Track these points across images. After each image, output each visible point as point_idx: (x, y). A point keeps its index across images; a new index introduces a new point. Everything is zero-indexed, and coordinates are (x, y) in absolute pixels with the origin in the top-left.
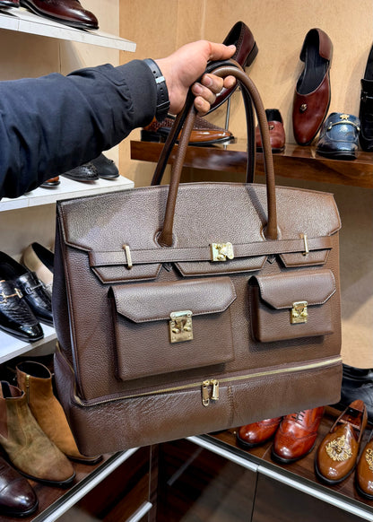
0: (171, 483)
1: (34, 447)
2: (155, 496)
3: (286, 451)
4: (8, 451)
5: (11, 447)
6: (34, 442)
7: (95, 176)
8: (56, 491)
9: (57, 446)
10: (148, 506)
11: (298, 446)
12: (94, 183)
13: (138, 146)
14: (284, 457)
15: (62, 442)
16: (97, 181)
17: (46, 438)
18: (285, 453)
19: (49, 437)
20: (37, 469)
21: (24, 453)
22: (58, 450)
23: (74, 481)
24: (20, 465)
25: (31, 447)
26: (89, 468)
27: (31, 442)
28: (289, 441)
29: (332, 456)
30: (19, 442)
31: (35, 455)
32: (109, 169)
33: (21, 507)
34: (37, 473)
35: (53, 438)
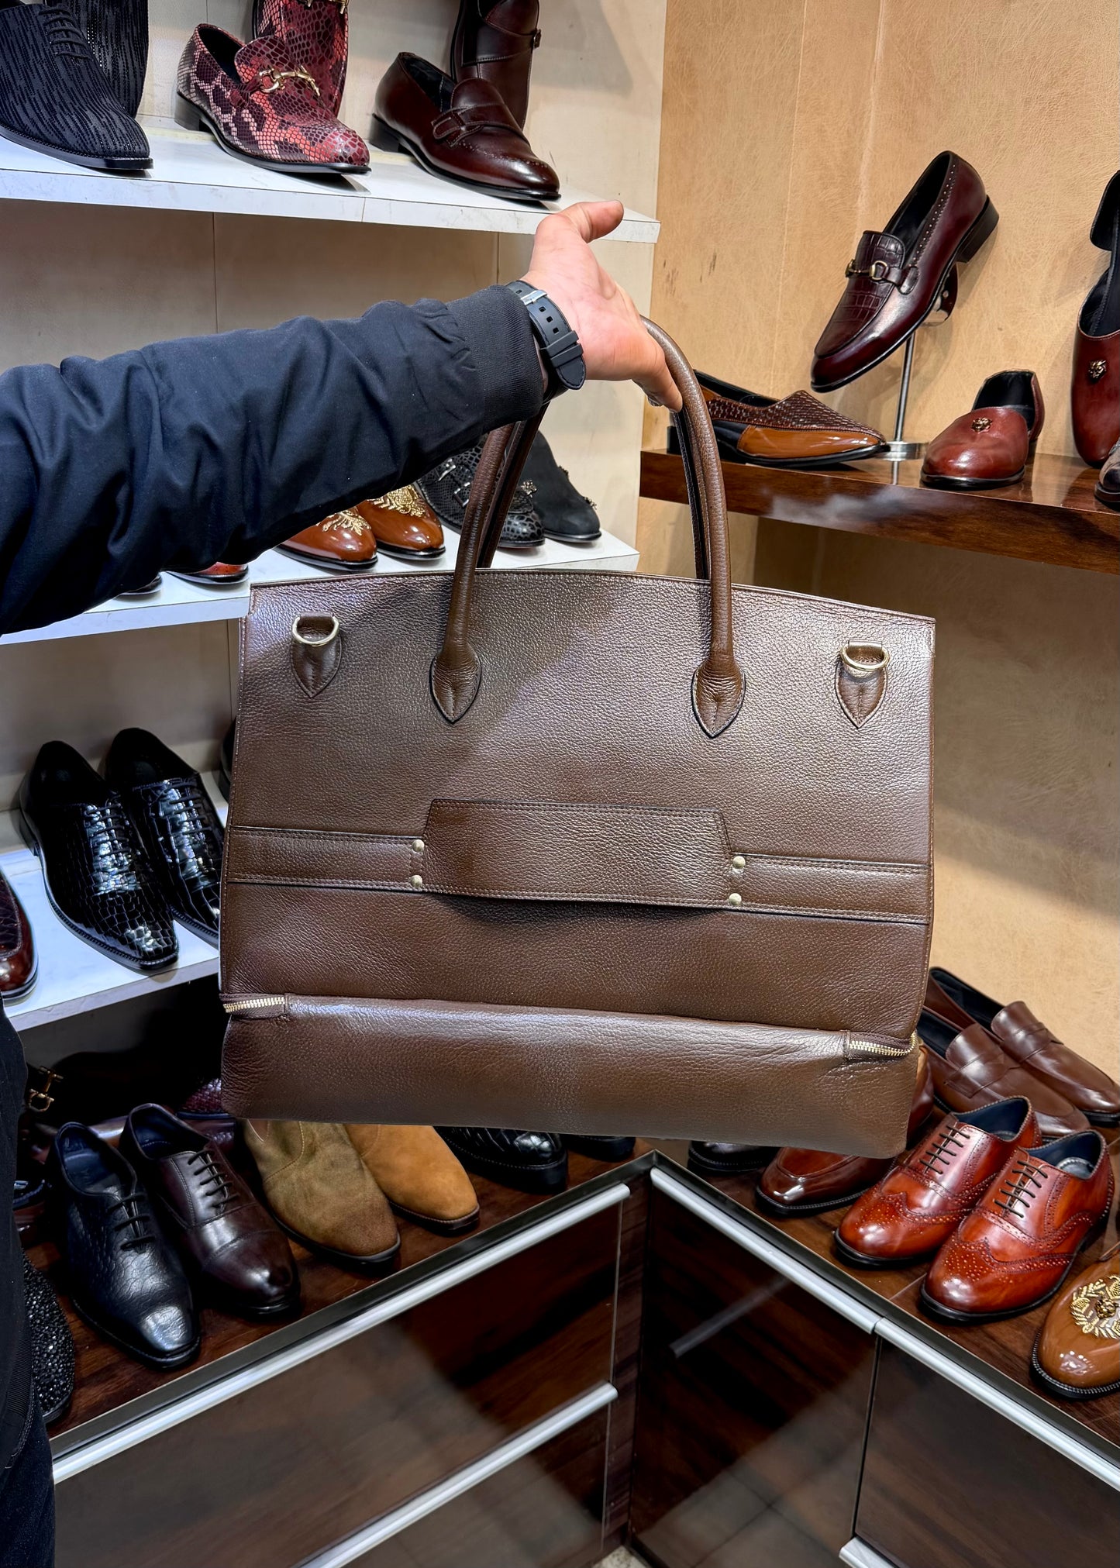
0: (680, 1348)
1: (316, 1166)
2: (632, 1374)
3: (958, 1289)
4: (262, 1168)
5: (269, 1160)
6: (318, 1154)
7: (533, 536)
8: (347, 1278)
9: (375, 1175)
10: (606, 1393)
11: (996, 1284)
12: (536, 553)
13: (657, 465)
14: (951, 1303)
15: (387, 1167)
16: (540, 548)
17: (350, 1152)
18: (955, 1295)
19: (359, 1151)
20: (315, 1217)
21: (294, 1177)
22: (371, 1183)
23: (394, 1261)
24: (281, 1204)
25: (311, 1166)
26: (438, 1240)
27: (312, 1152)
28: (973, 1265)
29: (1082, 1321)
30: (287, 1148)
31: (317, 1186)
32: (575, 521)
33: (257, 1294)
34: (314, 1227)
35: (367, 1155)
